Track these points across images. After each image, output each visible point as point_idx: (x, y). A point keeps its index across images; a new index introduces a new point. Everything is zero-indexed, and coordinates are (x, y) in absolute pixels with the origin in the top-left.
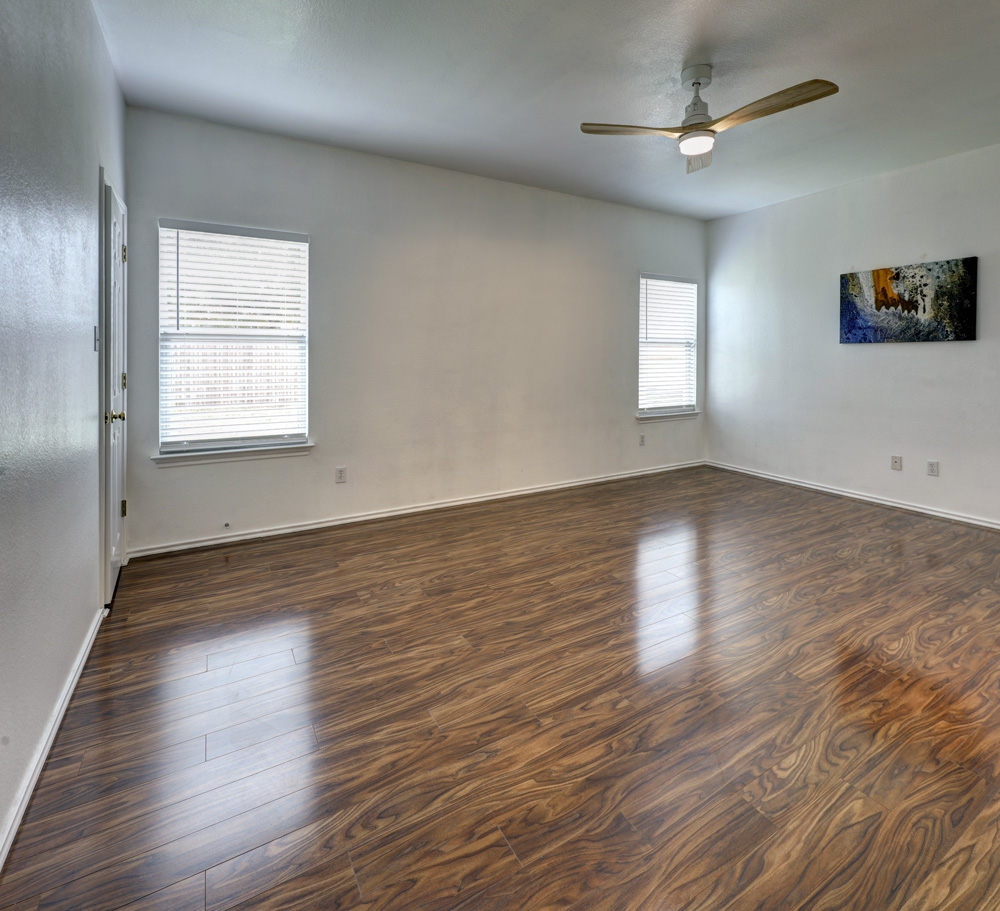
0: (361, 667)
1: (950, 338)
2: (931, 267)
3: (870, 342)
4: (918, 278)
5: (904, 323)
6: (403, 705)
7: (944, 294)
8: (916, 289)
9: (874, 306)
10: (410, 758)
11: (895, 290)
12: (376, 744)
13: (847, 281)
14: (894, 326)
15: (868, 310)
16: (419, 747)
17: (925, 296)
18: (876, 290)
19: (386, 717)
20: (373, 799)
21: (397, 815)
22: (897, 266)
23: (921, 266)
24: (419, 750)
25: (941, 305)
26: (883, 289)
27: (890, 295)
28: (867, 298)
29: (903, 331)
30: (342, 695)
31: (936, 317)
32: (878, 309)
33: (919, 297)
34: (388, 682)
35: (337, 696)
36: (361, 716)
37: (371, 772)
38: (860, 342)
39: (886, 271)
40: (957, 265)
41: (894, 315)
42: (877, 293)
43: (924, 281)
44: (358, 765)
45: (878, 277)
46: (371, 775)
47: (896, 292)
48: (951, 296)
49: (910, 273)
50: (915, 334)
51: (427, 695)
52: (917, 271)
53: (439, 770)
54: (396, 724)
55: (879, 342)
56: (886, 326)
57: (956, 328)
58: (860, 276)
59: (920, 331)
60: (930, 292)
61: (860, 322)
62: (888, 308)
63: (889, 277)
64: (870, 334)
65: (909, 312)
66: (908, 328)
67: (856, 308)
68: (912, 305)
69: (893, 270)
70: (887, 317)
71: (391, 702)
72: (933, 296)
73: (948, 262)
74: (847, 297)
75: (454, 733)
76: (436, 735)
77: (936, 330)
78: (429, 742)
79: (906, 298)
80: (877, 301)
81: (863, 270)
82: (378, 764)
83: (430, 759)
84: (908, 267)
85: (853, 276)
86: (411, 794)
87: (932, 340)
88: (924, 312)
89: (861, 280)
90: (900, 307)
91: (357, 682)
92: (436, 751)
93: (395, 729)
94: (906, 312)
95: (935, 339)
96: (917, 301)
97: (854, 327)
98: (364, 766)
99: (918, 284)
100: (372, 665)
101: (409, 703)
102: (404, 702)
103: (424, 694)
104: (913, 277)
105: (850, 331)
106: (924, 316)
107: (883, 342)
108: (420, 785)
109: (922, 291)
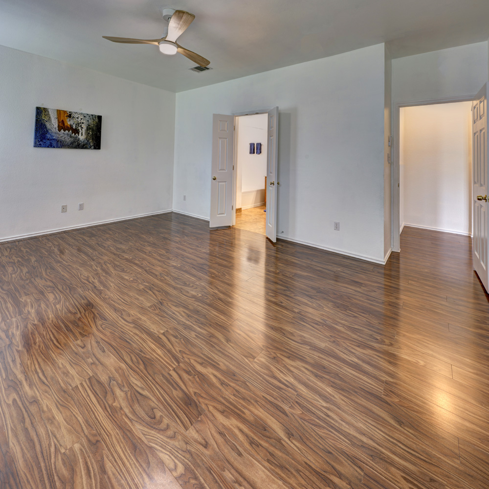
0: (324, 404)
1: (92, 148)
2: (85, 115)
3: (54, 147)
4: (80, 119)
5: (72, 139)
6: (330, 360)
7: (90, 128)
8: (79, 124)
9: (57, 128)
10: (350, 342)
11: (69, 122)
12: (358, 358)
13: (40, 111)
14: (68, 140)
15: (54, 130)
16: (344, 342)
17: (82, 128)
18: (58, 120)
19: (344, 363)
20: (376, 345)
21: (371, 335)
22: (70, 111)
23: (81, 114)
24: (344, 341)
25: (89, 133)
26: (62, 120)
27: (66, 125)
28: (53, 124)
29: (72, 143)
30: (352, 398)
31: (87, 138)
32: (59, 130)
33: (80, 128)
34: (322, 377)
35: (356, 400)
36: (354, 375)
37: (368, 352)
38: (48, 147)
39: (65, 112)
40: (95, 117)
41: (68, 135)
42: (59, 122)
43: (82, 121)
44: (372, 358)
45: (60, 114)
46: (369, 351)
47: (69, 123)
48: (93, 130)
49: (76, 116)
50: (77, 145)
51: (315, 353)
52: (79, 116)
53: (345, 332)
54: (343, 357)
55: (59, 148)
56: (63, 140)
57: (94, 144)
58: (49, 110)
59: (80, 144)
60: (84, 126)
61: (48, 136)
62: (65, 131)
63: (66, 115)
64: (54, 143)
65: (75, 134)
66: (74, 142)
67: (46, 128)
68: (76, 131)
69: (68, 112)
70: (64, 135)
71: (334, 368)
72: (86, 129)
73: (92, 115)
74: (41, 121)
75: (326, 334)
76: (333, 339)
77: (86, 144)
78: (338, 340)
79: (74, 127)
80: (59, 126)
81: (52, 108)
82: (364, 351)
83: (344, 336)
84: (76, 113)
85: (45, 110)
86: (361, 335)
87: (85, 149)
88: (82, 135)
89: (50, 113)
90: (71, 131)
91: (338, 397)
92: (340, 336)
93: (345, 355)
94: (74, 134)
95: (86, 148)
96: (79, 130)
97: (44, 138)
98: (370, 356)
99: (80, 122)
100: (317, 398)
101: (327, 358)
102: (328, 361)
103: (316, 355)
104: (77, 118)
105: (41, 141)
106: (82, 137)
107: (62, 148)
108: (356, 334)
109: (81, 126)
